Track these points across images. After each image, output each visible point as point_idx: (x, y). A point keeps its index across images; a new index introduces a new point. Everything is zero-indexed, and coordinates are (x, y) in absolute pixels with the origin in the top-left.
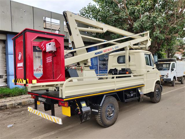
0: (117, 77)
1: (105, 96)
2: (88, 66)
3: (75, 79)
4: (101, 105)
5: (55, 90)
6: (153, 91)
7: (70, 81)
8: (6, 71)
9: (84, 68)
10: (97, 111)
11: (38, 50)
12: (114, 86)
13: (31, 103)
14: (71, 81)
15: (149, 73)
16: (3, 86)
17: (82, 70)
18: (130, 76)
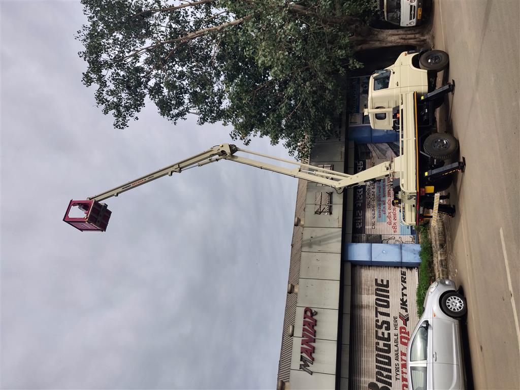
0: (402, 138)
1: (421, 152)
2: (390, 165)
3: (402, 182)
4: (430, 157)
5: (415, 199)
6: (426, 71)
7: (403, 187)
8: (395, 267)
9: (391, 169)
10: (435, 160)
11: (363, 225)
12: (411, 140)
13: (442, 233)
14: (402, 185)
15: (399, 84)
16: (417, 272)
17: (394, 172)
18: (402, 110)
